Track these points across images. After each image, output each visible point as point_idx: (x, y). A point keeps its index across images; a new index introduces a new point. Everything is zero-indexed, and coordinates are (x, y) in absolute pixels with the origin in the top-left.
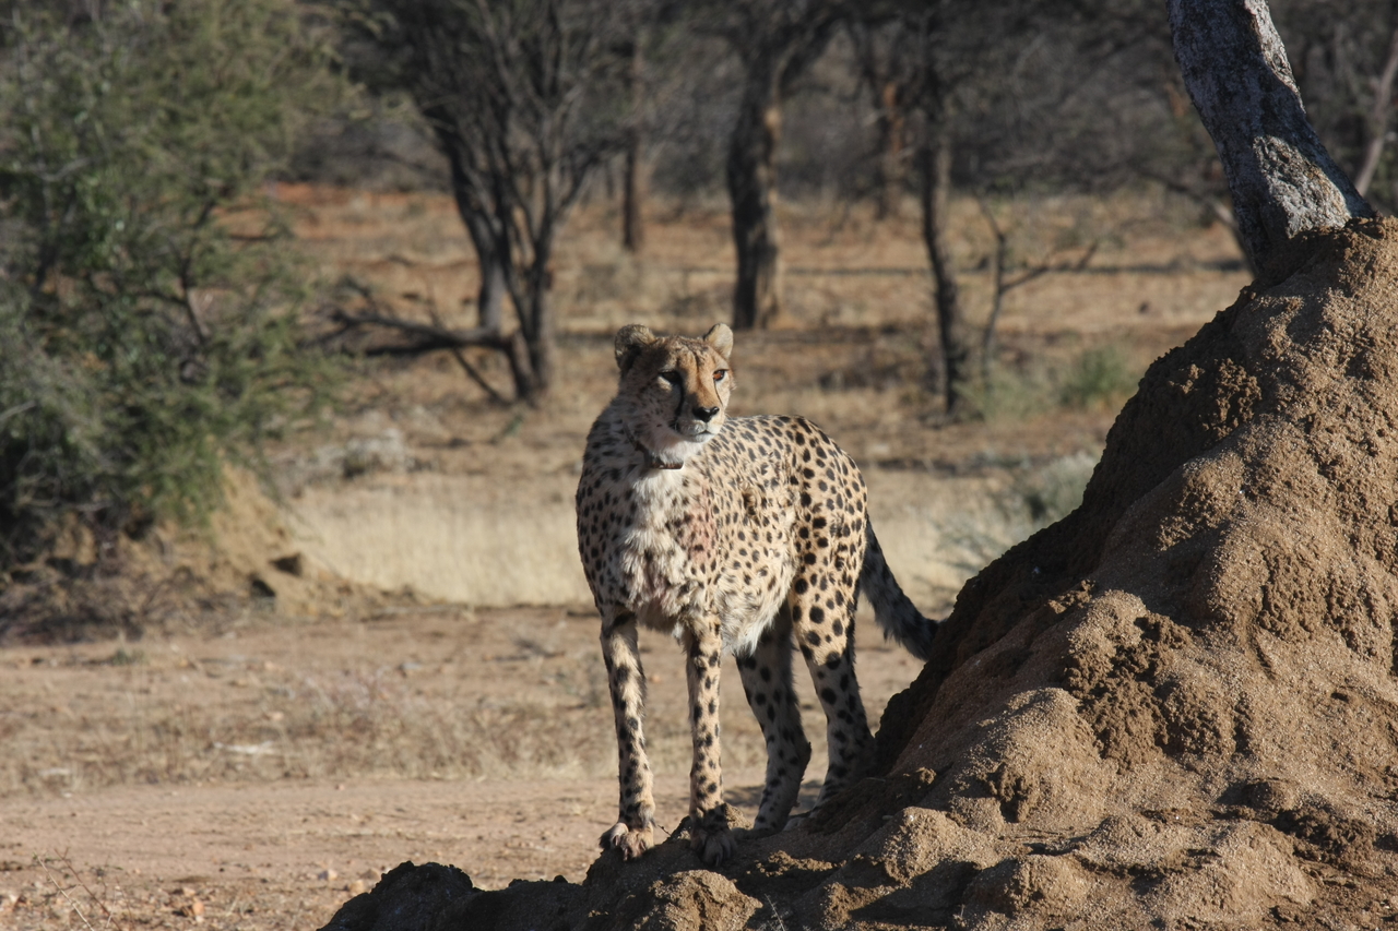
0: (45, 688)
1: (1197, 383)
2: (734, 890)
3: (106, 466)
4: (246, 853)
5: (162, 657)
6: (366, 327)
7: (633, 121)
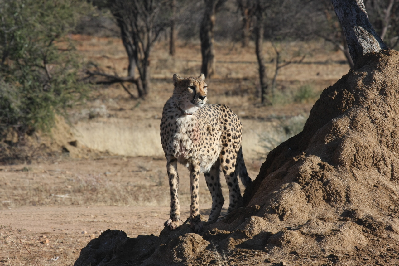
0: (3, 178)
1: (336, 96)
2: (202, 239)
3: (22, 114)
4: (61, 226)
5: (37, 169)
6: (96, 76)
7: (173, 18)
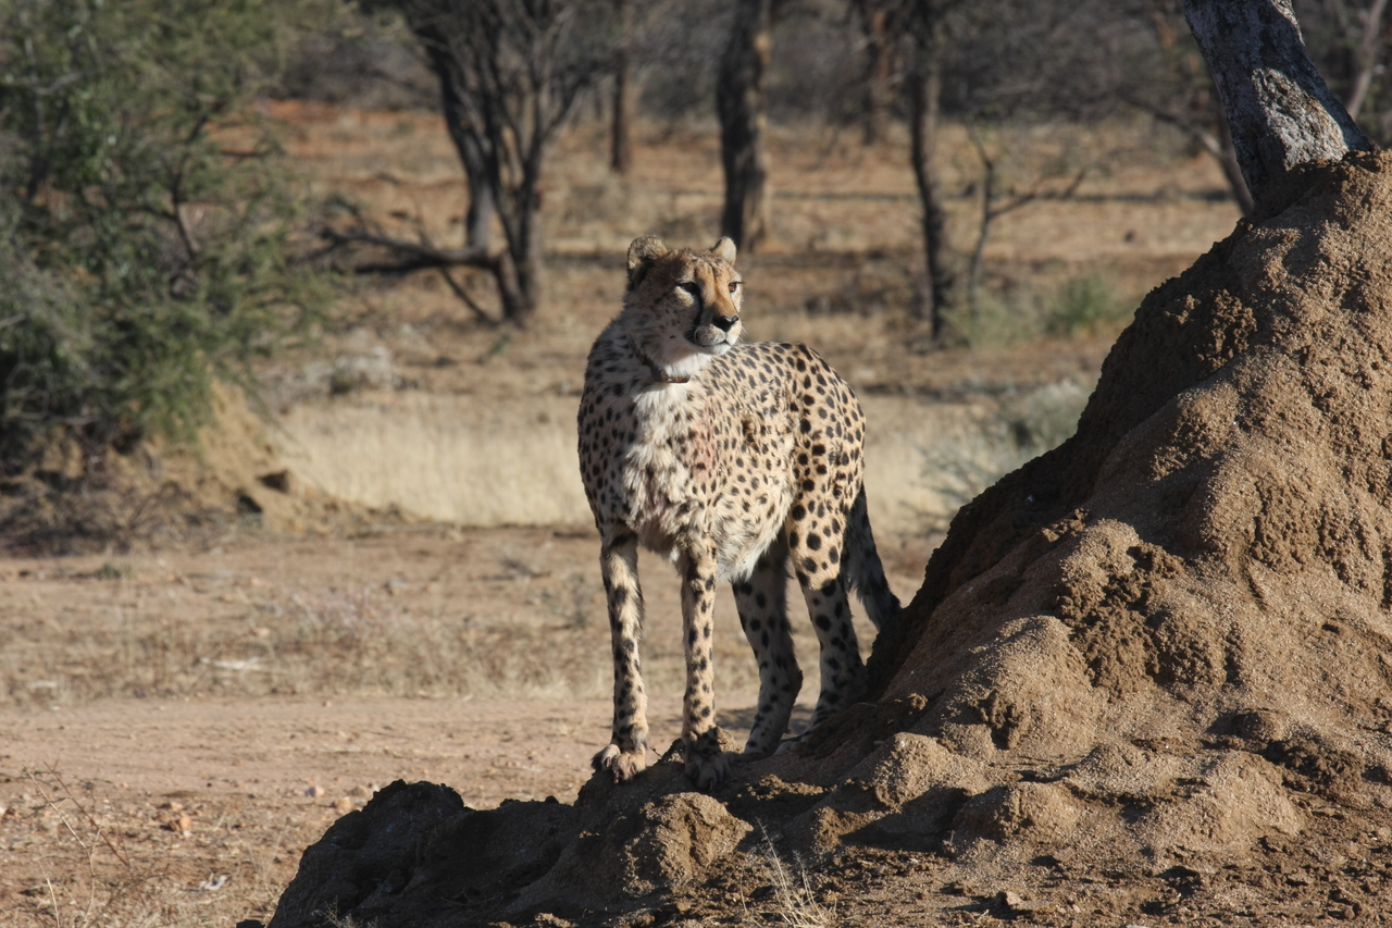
0: (33, 601)
1: (1192, 314)
2: (725, 812)
3: (96, 380)
4: (233, 768)
5: (148, 571)
6: (354, 245)
7: (624, 43)
